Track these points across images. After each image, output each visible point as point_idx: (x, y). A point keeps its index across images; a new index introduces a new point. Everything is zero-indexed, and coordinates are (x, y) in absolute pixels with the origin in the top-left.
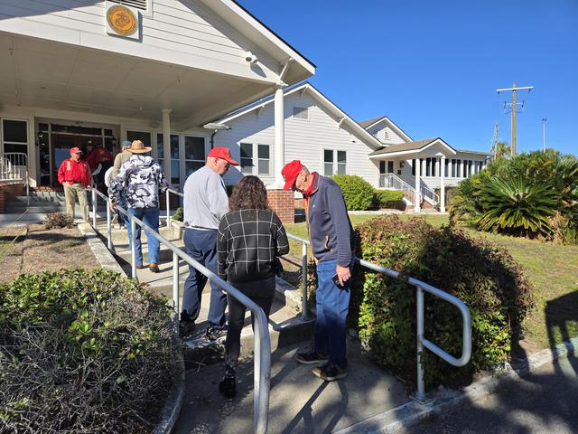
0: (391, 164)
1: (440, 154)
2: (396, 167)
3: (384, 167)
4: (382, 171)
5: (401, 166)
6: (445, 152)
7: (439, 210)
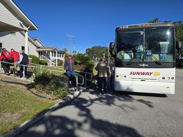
0: (42, 52)
1: (56, 51)
2: (43, 53)
3: (40, 53)
4: (39, 54)
5: (45, 53)
6: (57, 50)
7: (56, 65)
